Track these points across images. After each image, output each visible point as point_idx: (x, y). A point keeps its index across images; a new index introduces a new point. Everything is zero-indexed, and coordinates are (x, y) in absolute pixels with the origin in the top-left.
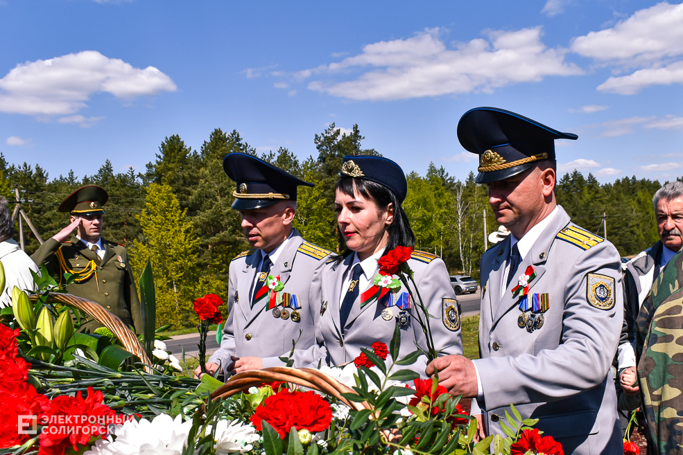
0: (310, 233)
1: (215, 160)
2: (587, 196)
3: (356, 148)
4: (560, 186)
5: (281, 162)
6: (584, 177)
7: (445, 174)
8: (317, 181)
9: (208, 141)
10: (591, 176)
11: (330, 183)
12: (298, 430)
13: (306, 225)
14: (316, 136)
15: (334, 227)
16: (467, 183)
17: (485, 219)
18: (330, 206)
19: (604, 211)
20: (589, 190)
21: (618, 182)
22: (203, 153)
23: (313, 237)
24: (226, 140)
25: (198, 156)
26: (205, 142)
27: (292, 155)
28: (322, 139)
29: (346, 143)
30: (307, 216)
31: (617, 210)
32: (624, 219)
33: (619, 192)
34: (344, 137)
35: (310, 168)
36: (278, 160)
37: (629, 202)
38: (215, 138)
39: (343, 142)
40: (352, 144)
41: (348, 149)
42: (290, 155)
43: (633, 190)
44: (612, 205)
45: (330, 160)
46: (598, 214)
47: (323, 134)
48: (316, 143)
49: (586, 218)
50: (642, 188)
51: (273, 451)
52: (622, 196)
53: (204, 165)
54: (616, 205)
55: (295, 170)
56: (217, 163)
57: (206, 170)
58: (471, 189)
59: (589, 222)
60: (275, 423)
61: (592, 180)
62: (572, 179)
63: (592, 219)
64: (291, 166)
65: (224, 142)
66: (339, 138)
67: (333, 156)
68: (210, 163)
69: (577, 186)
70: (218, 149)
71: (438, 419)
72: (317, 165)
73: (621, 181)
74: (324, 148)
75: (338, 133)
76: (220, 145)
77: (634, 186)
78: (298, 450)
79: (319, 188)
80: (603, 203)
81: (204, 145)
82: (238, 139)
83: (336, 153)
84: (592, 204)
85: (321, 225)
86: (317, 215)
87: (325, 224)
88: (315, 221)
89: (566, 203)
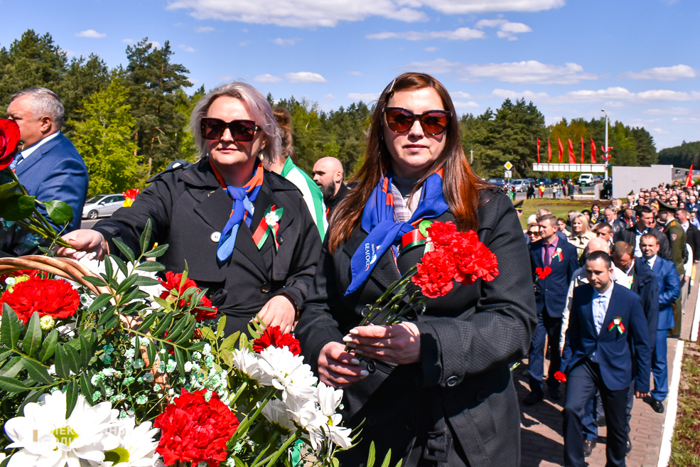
0: (109, 135)
1: (24, 58)
3: (165, 61)
5: (90, 67)
8: (123, 87)
9: (20, 39)
11: (136, 90)
12: (41, 316)
13: (106, 127)
15: (134, 132)
18: (134, 112)
22: (12, 50)
23: (112, 139)
24: (38, 40)
25: (6, 53)
26: (16, 40)
27: (102, 62)
30: (109, 119)
35: (119, 75)
36: (87, 65)
38: (27, 38)
39: (153, 55)
40: (161, 57)
41: (157, 62)
42: (100, 61)
45: (139, 70)
51: (10, 334)
53: (12, 62)
55: (103, 76)
56: (25, 61)
57: (12, 66)
60: (19, 309)
64: (99, 72)
65: (35, 42)
66: (150, 51)
67: (142, 67)
68: (18, 61)
70: (28, 48)
71: (183, 311)
72: (126, 73)
76: (31, 44)
78: (37, 334)
79: (125, 94)
81: (15, 43)
82: (50, 41)
83: (146, 64)
85: (122, 128)
86: (119, 119)
87: (126, 128)
88: (116, 125)
89: (351, 128)
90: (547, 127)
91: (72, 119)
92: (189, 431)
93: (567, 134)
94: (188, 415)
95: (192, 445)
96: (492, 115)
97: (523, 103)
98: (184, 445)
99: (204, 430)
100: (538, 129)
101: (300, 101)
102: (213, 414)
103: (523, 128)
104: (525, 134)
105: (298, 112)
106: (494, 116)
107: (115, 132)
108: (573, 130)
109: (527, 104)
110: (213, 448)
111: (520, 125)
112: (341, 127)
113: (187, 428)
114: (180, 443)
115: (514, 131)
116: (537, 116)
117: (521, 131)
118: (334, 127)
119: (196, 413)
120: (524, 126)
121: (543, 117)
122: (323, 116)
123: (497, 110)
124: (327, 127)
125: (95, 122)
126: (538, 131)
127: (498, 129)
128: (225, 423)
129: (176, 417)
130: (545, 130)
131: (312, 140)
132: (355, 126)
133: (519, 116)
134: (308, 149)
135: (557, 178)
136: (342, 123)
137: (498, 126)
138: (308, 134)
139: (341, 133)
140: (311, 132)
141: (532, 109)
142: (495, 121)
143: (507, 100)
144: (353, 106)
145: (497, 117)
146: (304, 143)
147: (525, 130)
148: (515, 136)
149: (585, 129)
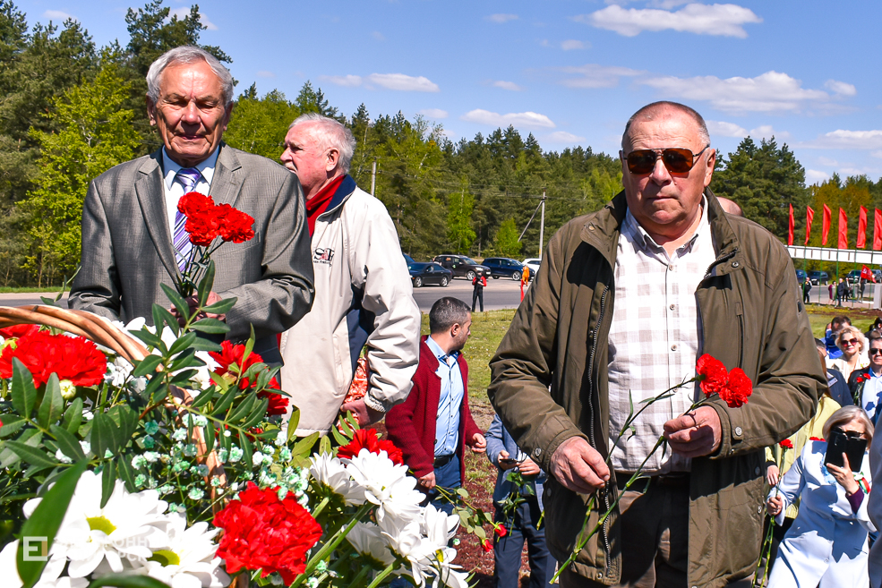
2: (523, 165)
4: (486, 146)
5: (66, 42)
6: (522, 137)
7: (323, 101)
8: (121, 80)
10: (531, 138)
11: (142, 86)
12: (59, 380)
13: (93, 145)
14: (130, 11)
16: (354, 119)
17: (374, 177)
18: (138, 122)
19: (544, 190)
20: (526, 158)
21: (567, 152)
23: (102, 166)
27: (86, 34)
28: (139, 17)
29: (177, 30)
30: (97, 132)
31: (562, 191)
32: (570, 205)
33: (568, 166)
34: (174, 20)
35: (114, 58)
36: (60, 38)
37: (579, 182)
39: (171, 29)
40: (185, 33)
41: (177, 40)
42: (82, 33)
43: (587, 166)
44: (556, 184)
45: (147, 51)
46: (535, 193)
47: (140, 10)
48: (128, 21)
49: (518, 197)
50: (598, 166)
51: (23, 398)
52: (571, 171)
54: (560, 183)
55: (88, 58)
58: (359, 130)
59: (521, 203)
61: (533, 146)
62: (504, 138)
63: (527, 198)
64: (81, 51)
66: (167, 21)
67: (152, 47)
69: (511, 149)
72: (125, 55)
73: (571, 152)
74: (140, 31)
75: (166, 13)
77: (589, 161)
78: (57, 402)
79: (123, 92)
80: (543, 179)
83: (158, 44)
84: (528, 177)
85: (118, 148)
86: (114, 132)
87: (126, 149)
88: (109, 142)
89: (493, 171)
90: (807, 186)
91: (37, 128)
92: (258, 532)
93: (839, 202)
94: (257, 514)
95: (262, 550)
96: (722, 163)
97: (773, 145)
98: (252, 549)
99: (277, 534)
100: (793, 190)
101: (412, 121)
102: (289, 516)
103: (769, 187)
104: (772, 197)
105: (409, 139)
106: (725, 165)
107: (107, 154)
108: (848, 195)
109: (779, 148)
110: (288, 557)
111: (765, 182)
112: (477, 167)
113: (255, 529)
114: (247, 548)
115: (754, 191)
116: (794, 168)
117: (765, 192)
118: (465, 168)
119: (268, 513)
120: (772, 183)
121: (803, 170)
122: (449, 148)
123: (730, 154)
124: (453, 167)
125: (75, 135)
126: (792, 194)
127: (729, 185)
128: (304, 528)
129: (241, 515)
130: (803, 191)
131: (429, 186)
132: (499, 166)
133: (765, 166)
134: (422, 201)
135: (817, 270)
136: (479, 162)
137: (730, 182)
138: (423, 176)
139: (477, 178)
140: (427, 174)
141: (786, 156)
142: (726, 173)
143: (746, 140)
144: (498, 134)
145: (729, 167)
146: (416, 190)
147: (771, 191)
148: (756, 200)
149: (867, 196)
